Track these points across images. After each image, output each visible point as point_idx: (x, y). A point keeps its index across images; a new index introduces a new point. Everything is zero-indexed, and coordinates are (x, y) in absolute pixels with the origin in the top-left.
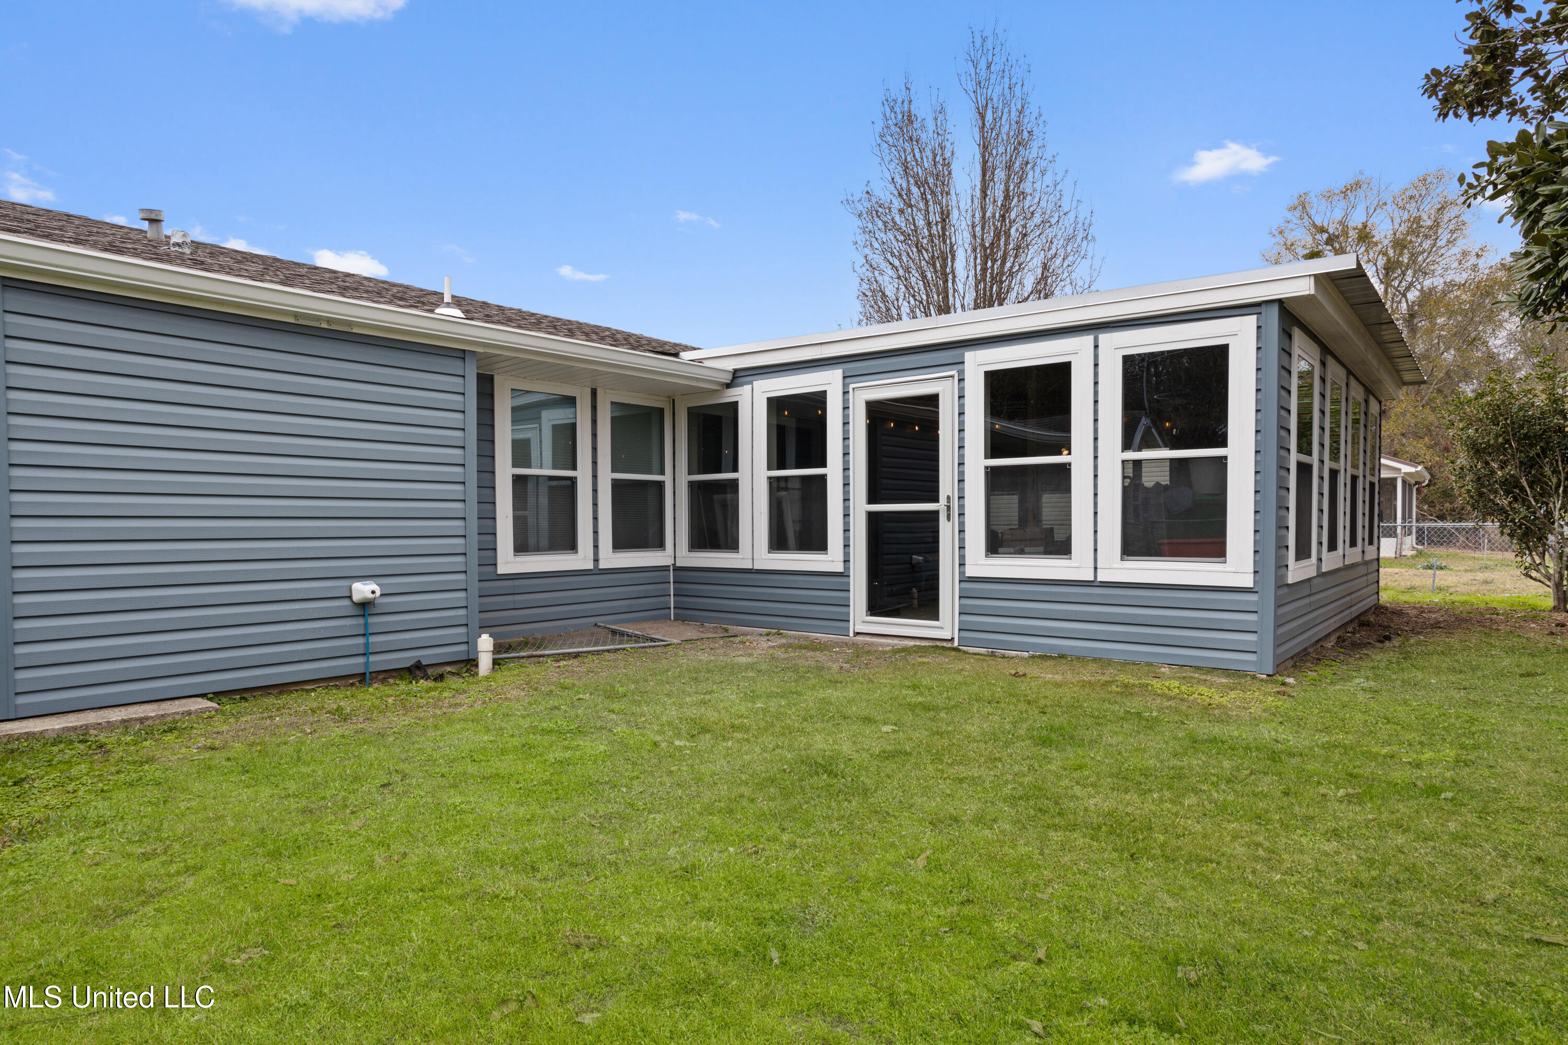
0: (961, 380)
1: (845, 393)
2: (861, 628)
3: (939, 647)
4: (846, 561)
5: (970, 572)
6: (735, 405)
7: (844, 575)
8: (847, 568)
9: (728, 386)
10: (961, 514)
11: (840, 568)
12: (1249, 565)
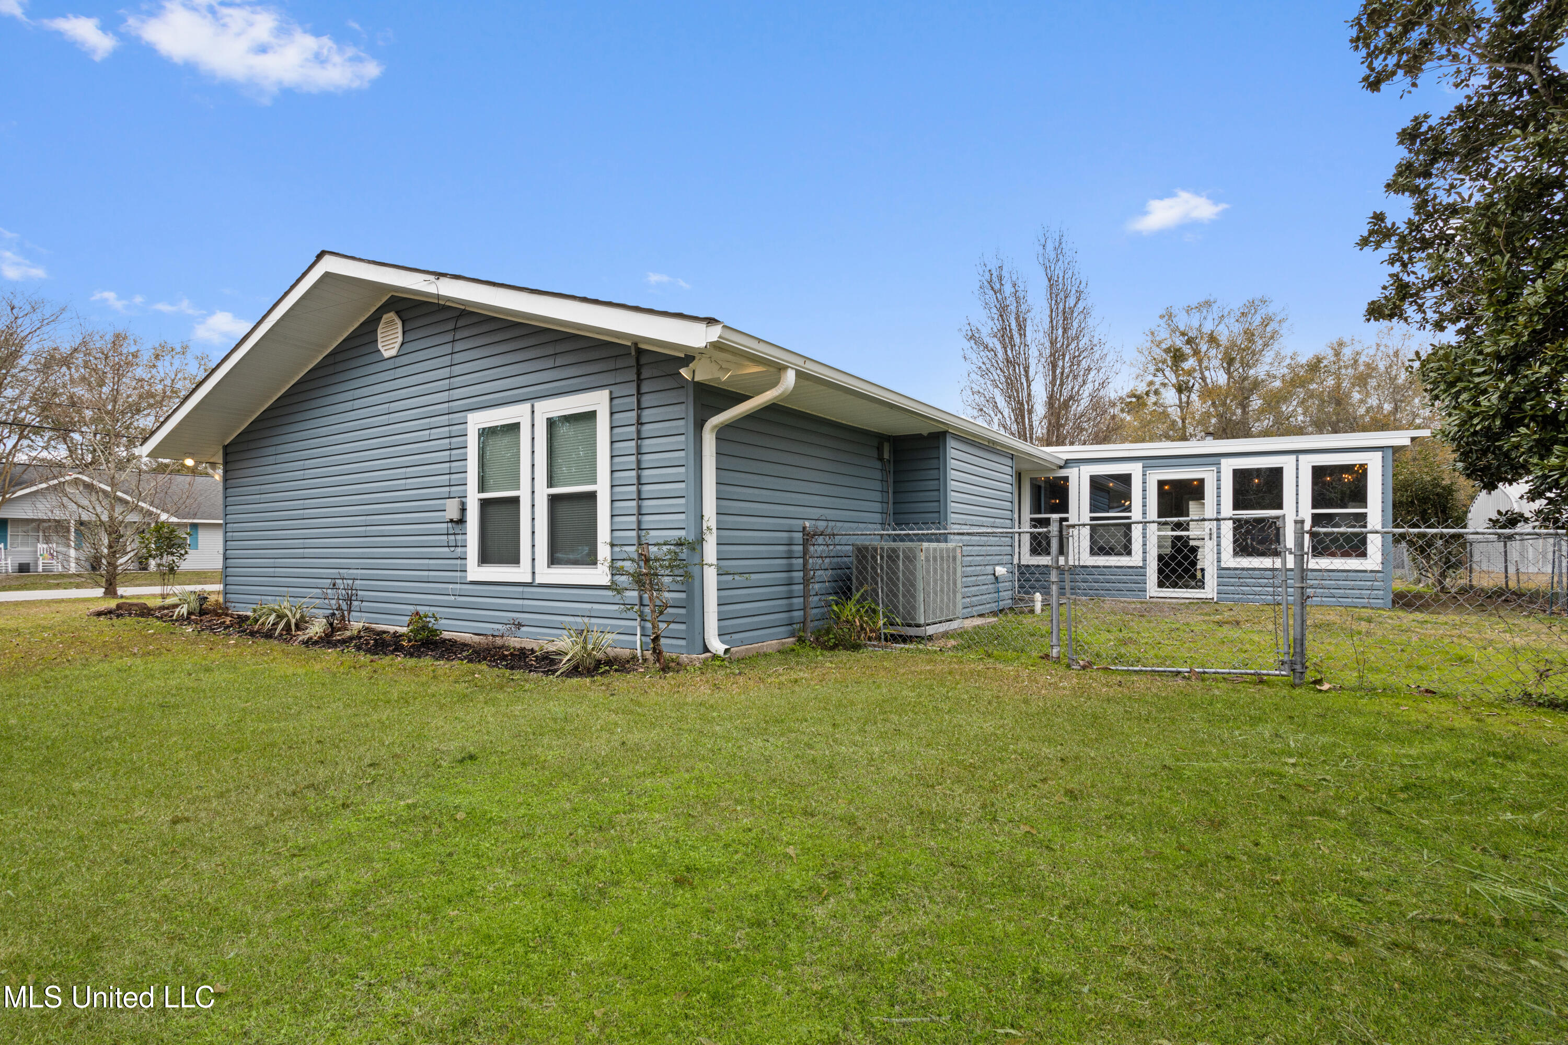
0: (1219, 472)
1: (1144, 475)
2: (1155, 595)
3: (1205, 601)
4: (1144, 560)
5: (1223, 565)
6: (1066, 479)
7: (1143, 567)
8: (1145, 565)
9: (1061, 467)
10: (1219, 537)
11: (1141, 564)
12: (1379, 558)
